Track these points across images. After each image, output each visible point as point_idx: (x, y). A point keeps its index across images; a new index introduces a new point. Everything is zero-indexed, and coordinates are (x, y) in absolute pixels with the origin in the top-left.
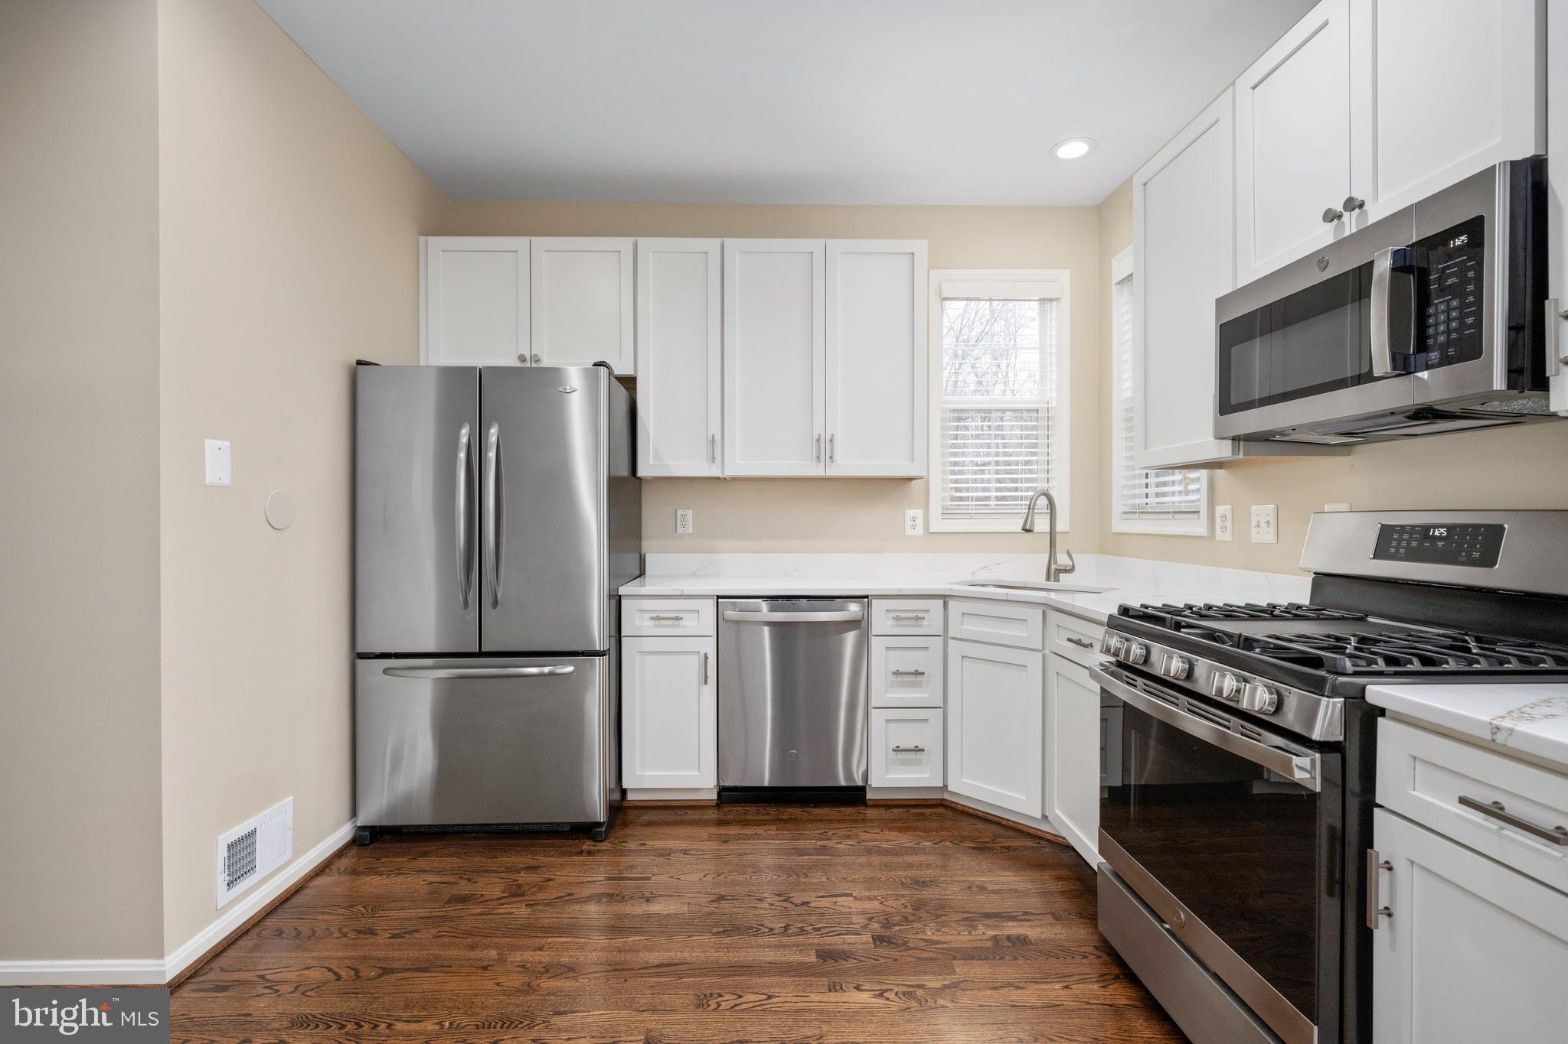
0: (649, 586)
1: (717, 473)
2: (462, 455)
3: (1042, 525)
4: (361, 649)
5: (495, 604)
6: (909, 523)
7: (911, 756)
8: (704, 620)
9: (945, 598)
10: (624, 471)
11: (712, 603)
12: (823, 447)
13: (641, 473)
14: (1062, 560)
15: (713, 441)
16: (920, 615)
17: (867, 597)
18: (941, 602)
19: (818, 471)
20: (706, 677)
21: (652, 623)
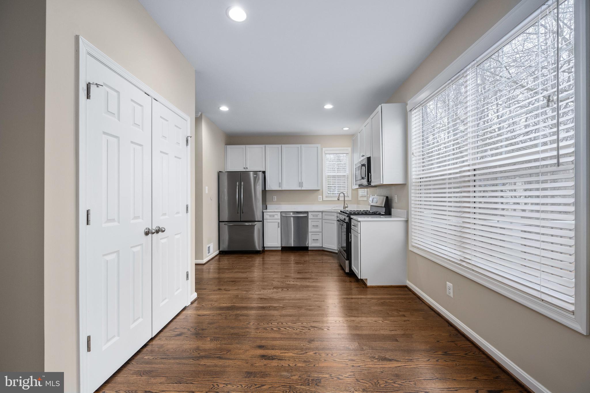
0: (268, 211)
1: (281, 189)
2: (237, 187)
3: (342, 199)
4: (220, 220)
5: (243, 213)
6: (319, 199)
7: (316, 241)
8: (278, 216)
9: (322, 212)
10: (264, 189)
11: (280, 213)
12: (301, 184)
13: (266, 190)
14: (346, 206)
15: (280, 183)
16: (318, 215)
17: (308, 212)
18: (321, 213)
19: (300, 189)
20: (279, 226)
21: (269, 217)
